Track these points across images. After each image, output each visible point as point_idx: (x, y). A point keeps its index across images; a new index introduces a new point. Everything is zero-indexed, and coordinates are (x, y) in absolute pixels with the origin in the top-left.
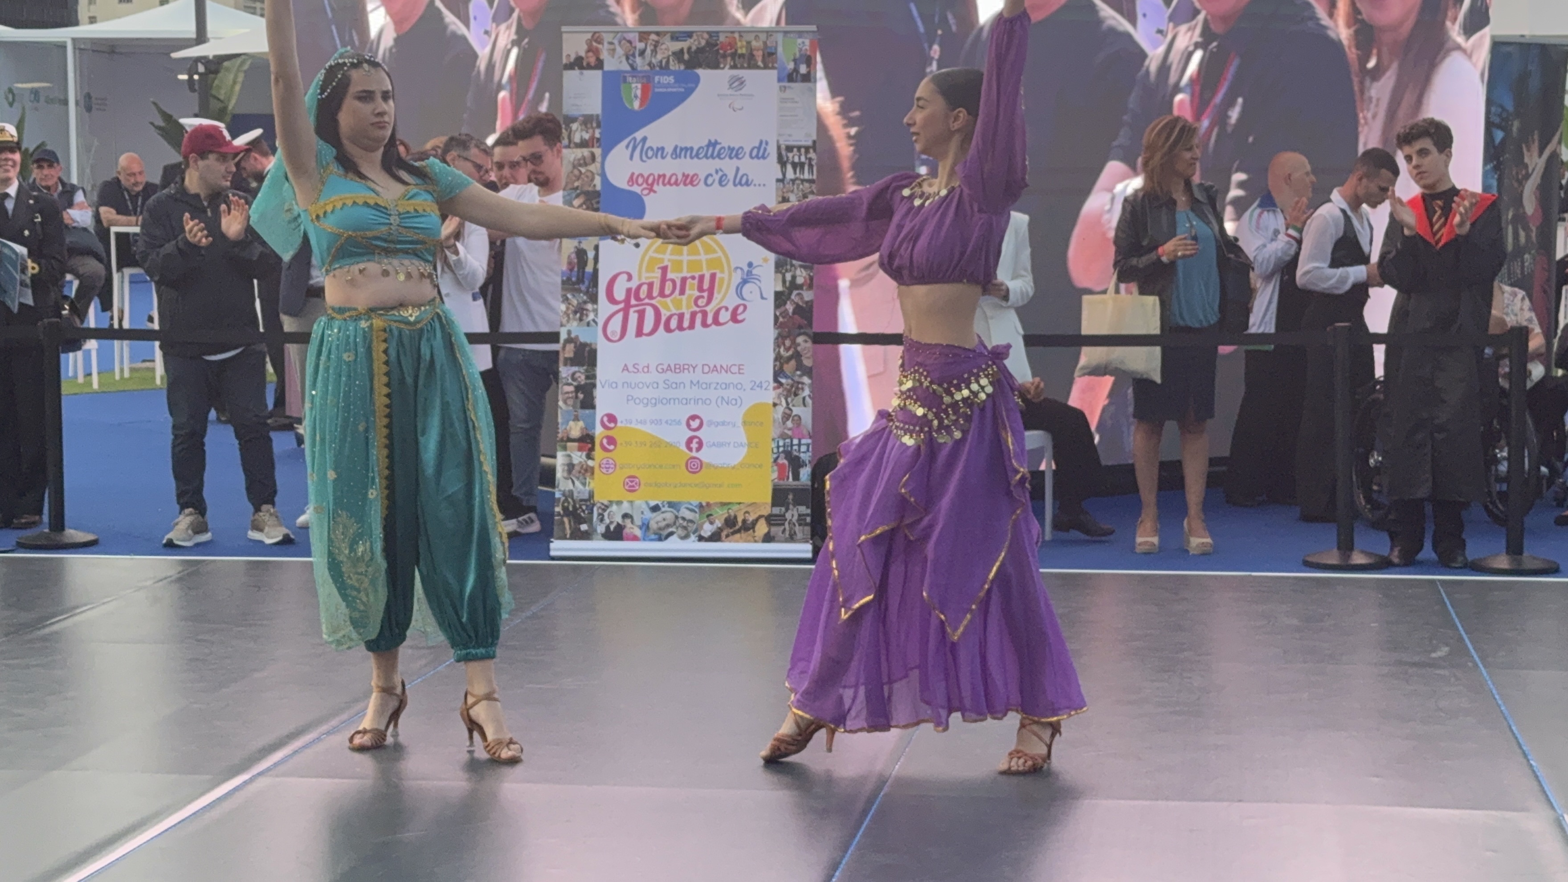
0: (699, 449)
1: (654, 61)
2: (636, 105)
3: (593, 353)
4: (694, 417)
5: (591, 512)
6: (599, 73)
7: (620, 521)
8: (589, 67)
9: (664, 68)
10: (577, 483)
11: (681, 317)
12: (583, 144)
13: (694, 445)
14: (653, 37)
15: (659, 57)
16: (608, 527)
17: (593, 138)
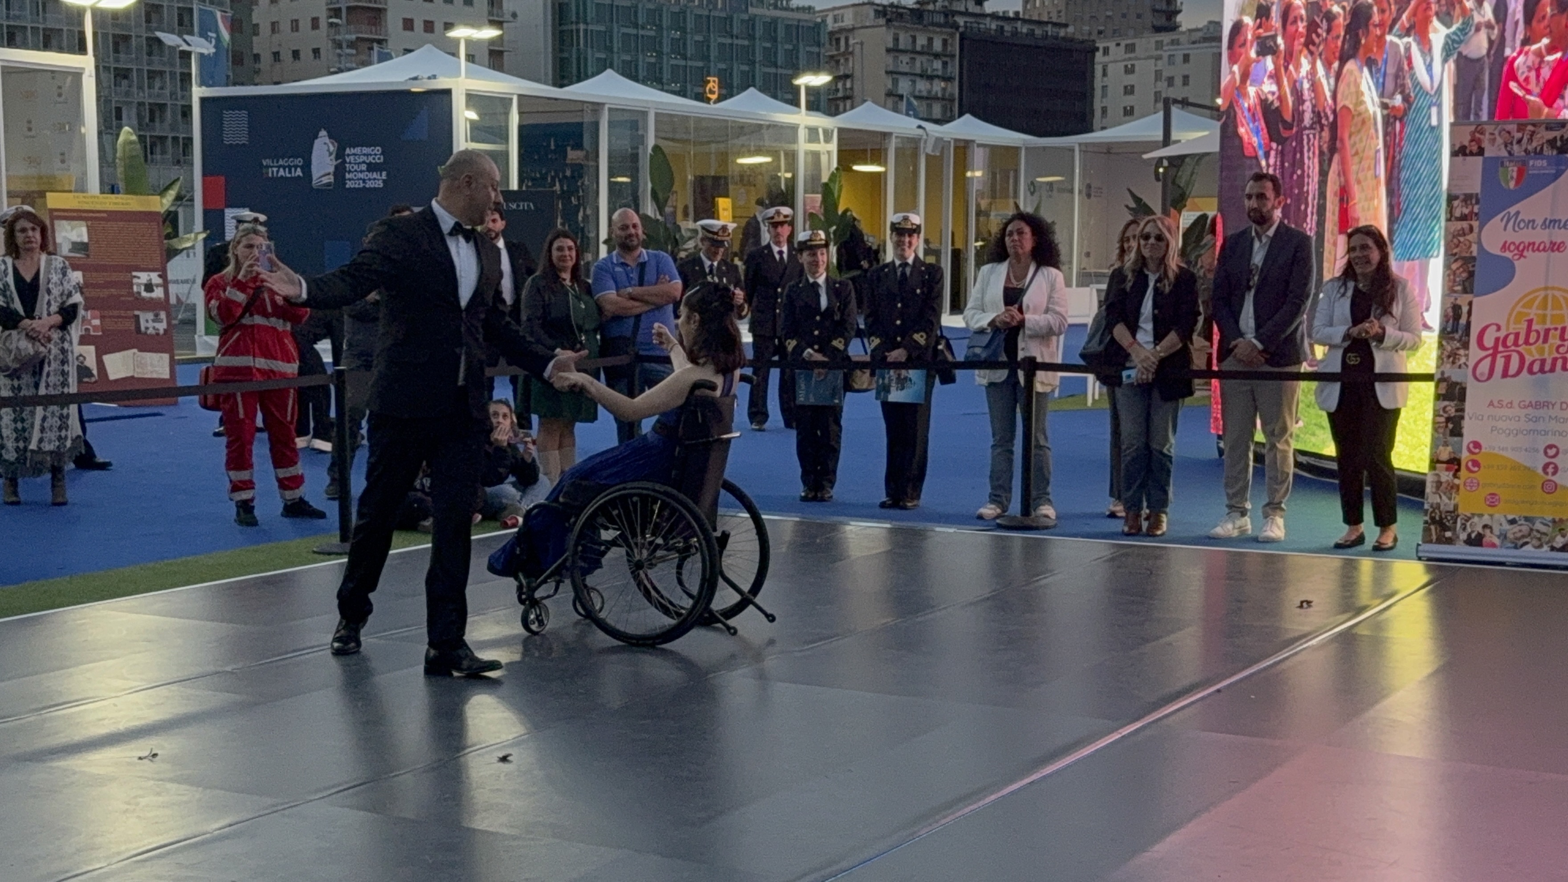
0: (1554, 473)
1: (1530, 148)
2: (1512, 185)
3: (1463, 391)
4: (1551, 447)
5: (1455, 522)
6: (1480, 159)
7: (1481, 531)
8: (1472, 154)
9: (1538, 153)
10: (1444, 497)
11: (1543, 362)
12: (1464, 218)
13: (1550, 470)
14: (1530, 128)
15: (1534, 144)
16: (1469, 535)
17: (1472, 212)
